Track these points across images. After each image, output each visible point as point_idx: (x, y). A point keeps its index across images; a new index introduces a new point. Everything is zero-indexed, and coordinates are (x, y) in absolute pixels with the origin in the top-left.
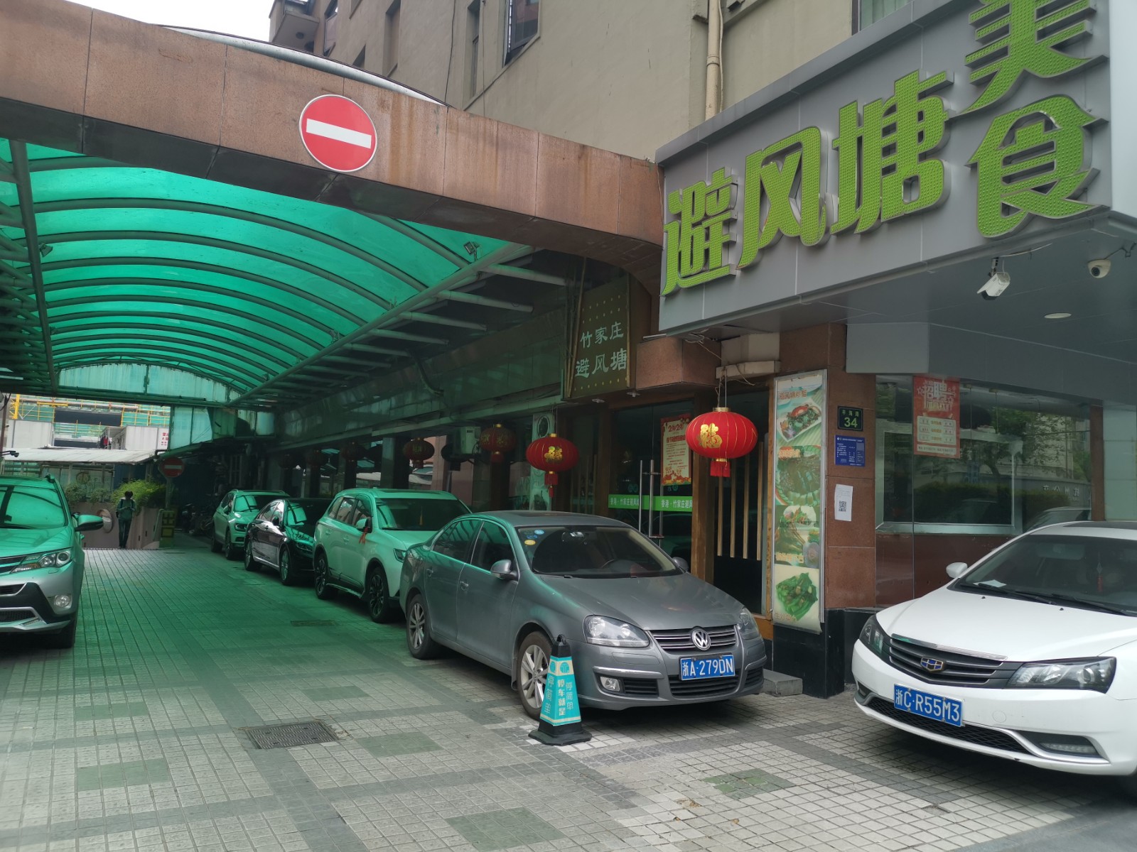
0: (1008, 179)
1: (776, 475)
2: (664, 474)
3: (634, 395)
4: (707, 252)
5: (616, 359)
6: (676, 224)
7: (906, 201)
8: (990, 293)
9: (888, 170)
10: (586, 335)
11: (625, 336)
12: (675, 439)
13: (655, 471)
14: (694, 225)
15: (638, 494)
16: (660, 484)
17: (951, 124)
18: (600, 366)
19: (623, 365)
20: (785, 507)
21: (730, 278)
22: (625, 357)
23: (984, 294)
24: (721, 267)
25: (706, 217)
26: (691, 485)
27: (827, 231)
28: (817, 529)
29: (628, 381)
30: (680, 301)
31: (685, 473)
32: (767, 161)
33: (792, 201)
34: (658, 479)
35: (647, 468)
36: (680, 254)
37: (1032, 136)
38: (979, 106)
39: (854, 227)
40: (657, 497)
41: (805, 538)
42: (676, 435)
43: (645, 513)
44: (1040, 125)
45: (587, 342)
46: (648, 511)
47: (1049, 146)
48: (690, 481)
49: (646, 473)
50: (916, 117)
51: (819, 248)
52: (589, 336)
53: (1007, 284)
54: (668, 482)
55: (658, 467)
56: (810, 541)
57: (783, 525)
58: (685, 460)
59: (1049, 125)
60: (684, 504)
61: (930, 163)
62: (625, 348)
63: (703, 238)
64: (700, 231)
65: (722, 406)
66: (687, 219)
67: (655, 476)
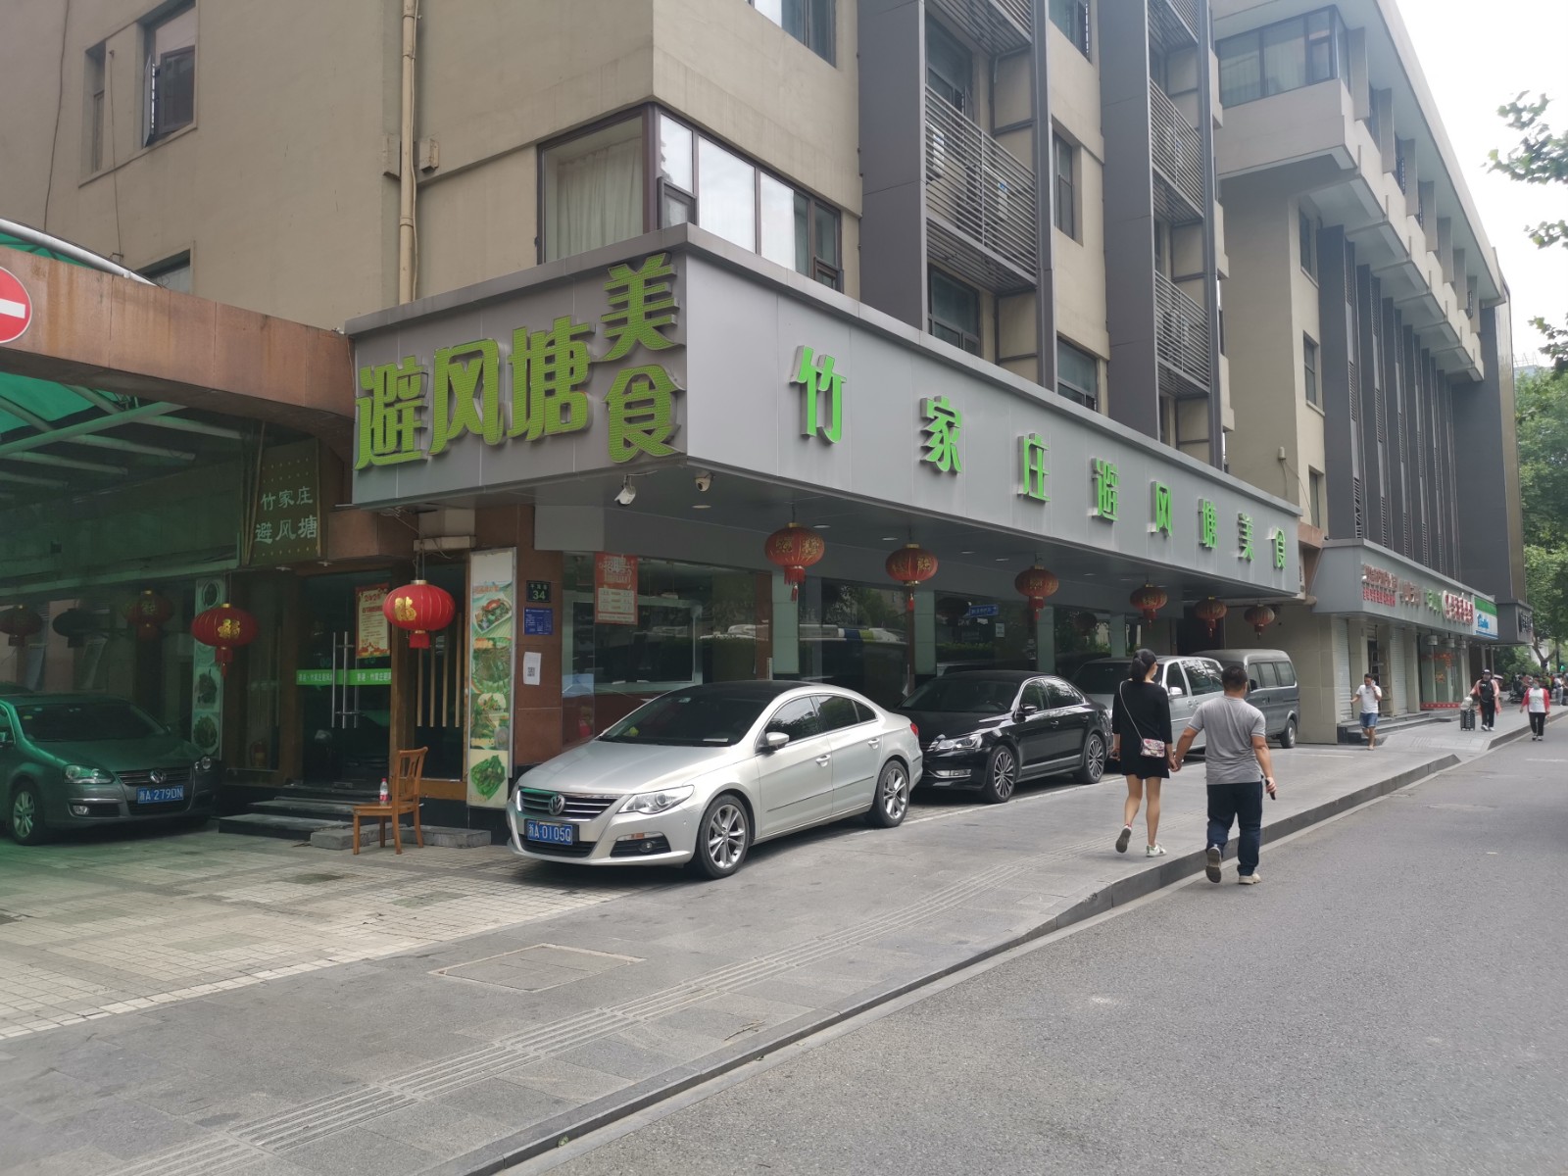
0: (629, 420)
1: (472, 666)
2: (360, 647)
3: (326, 564)
4: (399, 434)
5: (304, 527)
6: (368, 400)
7: (563, 421)
8: (623, 502)
9: (550, 393)
10: (267, 496)
11: (315, 501)
12: (371, 609)
13: (349, 643)
14: (387, 405)
15: (331, 668)
16: (354, 657)
17: (592, 366)
18: (286, 532)
19: (312, 533)
20: (479, 695)
21: (422, 462)
22: (315, 525)
23: (619, 501)
24: (412, 451)
25: (399, 400)
26: (390, 657)
27: (505, 434)
28: (506, 714)
29: (319, 551)
30: (373, 476)
31: (384, 645)
32: (454, 359)
33: (475, 401)
34: (352, 652)
35: (340, 641)
36: (373, 430)
37: (641, 391)
38: (610, 357)
39: (525, 434)
40: (352, 671)
41: (496, 723)
42: (373, 605)
43: (339, 688)
44: (646, 384)
45: (269, 504)
46: (342, 686)
47: (650, 402)
48: (388, 652)
49: (340, 646)
50: (568, 355)
51: (499, 447)
52: (272, 498)
53: (633, 496)
54: (365, 655)
55: (353, 639)
56: (500, 725)
57: (478, 713)
58: (384, 631)
59: (652, 386)
60: (383, 677)
61: (578, 394)
62: (315, 515)
63: (396, 419)
64: (392, 413)
65: (420, 579)
66: (379, 398)
67: (349, 649)
